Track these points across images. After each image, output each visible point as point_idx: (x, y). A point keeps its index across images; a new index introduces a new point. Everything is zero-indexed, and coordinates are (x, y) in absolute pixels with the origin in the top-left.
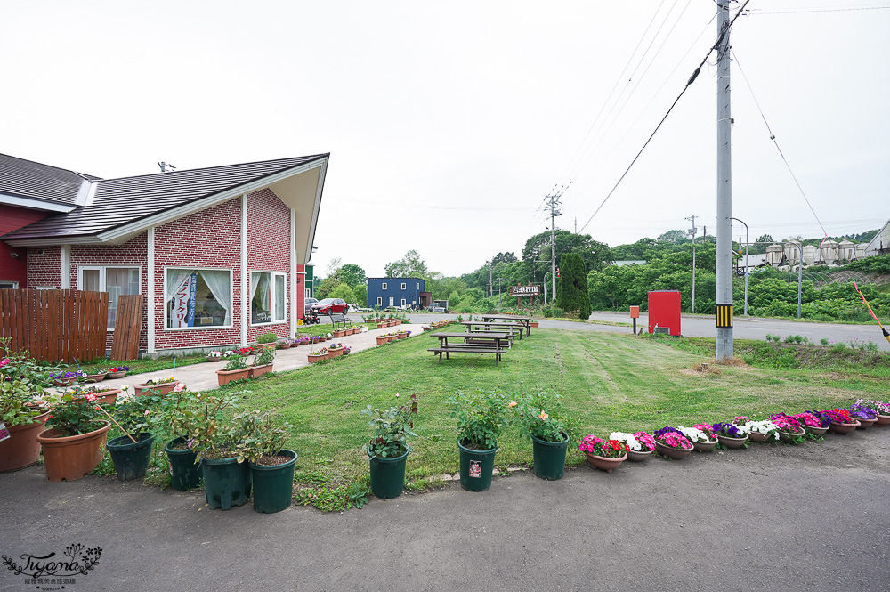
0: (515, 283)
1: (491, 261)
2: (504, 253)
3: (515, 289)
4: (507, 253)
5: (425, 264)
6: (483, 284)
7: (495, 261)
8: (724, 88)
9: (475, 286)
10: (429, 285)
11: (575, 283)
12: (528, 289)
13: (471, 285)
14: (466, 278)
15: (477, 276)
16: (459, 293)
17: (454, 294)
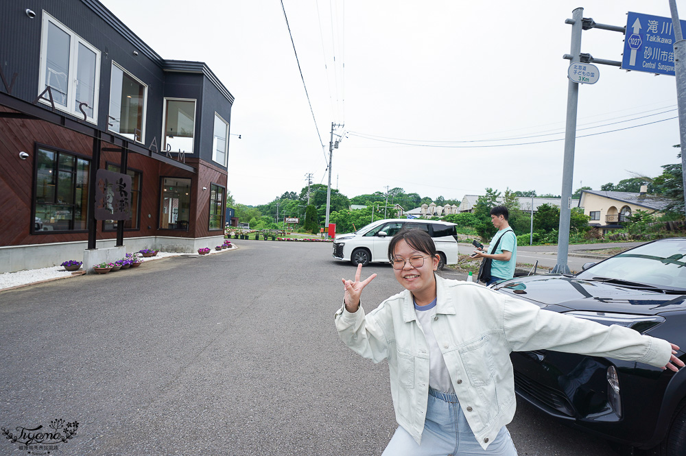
0: (287, 216)
1: (280, 197)
2: (289, 192)
3: (287, 219)
4: (292, 192)
5: (233, 198)
6: (273, 214)
7: (283, 197)
8: (330, 172)
9: (267, 214)
10: (237, 213)
11: (312, 219)
12: (294, 219)
13: (264, 214)
14: (261, 208)
15: (269, 207)
16: (256, 218)
17: (253, 219)
